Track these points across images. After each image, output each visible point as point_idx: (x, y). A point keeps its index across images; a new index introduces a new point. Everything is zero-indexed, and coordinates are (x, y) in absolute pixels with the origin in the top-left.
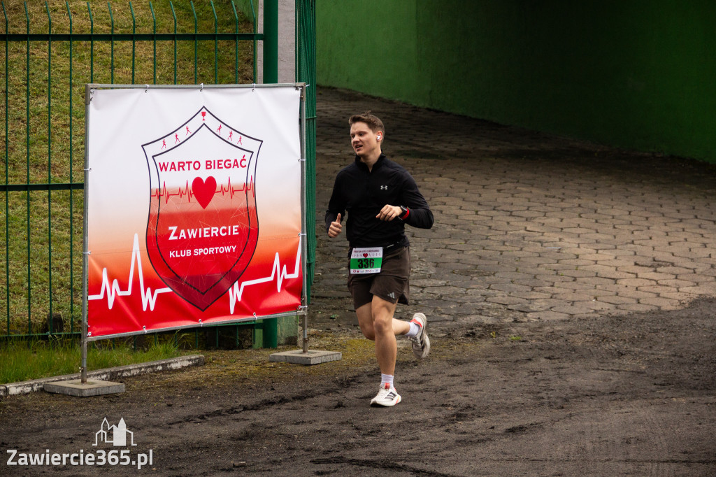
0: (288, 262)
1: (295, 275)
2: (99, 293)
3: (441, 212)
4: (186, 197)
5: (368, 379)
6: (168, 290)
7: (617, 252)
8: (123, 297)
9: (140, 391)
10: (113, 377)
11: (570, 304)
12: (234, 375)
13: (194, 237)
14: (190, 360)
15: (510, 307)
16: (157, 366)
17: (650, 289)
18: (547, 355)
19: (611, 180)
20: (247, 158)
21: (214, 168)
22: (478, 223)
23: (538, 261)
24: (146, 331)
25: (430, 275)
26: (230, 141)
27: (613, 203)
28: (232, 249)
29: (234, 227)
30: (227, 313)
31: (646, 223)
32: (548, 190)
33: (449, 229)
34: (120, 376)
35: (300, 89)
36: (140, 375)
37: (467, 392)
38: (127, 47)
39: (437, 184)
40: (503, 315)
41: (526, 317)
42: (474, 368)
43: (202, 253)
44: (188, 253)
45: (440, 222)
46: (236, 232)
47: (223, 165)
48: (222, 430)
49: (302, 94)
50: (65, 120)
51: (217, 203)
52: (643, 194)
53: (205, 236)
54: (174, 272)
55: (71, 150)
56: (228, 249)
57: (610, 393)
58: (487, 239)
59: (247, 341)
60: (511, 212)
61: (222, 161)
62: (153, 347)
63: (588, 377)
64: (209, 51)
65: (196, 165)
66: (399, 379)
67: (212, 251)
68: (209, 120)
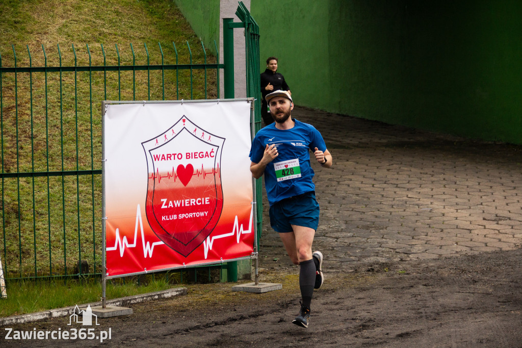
0: (244, 222)
1: (249, 231)
2: (114, 246)
3: (349, 186)
4: (172, 178)
7: (471, 211)
8: (131, 249)
9: (143, 313)
10: (124, 304)
11: (439, 248)
12: (208, 301)
13: (179, 206)
14: (177, 291)
15: (397, 250)
16: (154, 295)
17: (494, 236)
18: (424, 283)
19: (466, 161)
20: (215, 150)
21: (192, 158)
22: (374, 193)
23: (417, 218)
24: (146, 271)
25: (342, 229)
26: (202, 139)
27: (468, 177)
28: (205, 214)
29: (206, 198)
30: (203, 258)
31: (490, 191)
32: (422, 169)
33: (355, 197)
34: (129, 303)
35: (250, 102)
36: (143, 302)
37: (369, 310)
38: (129, 75)
39: (345, 166)
40: (393, 256)
41: (409, 257)
42: (374, 293)
43: (184, 217)
44: (175, 217)
45: (348, 192)
46: (207, 202)
47: (198, 156)
48: (201, 339)
49: (252, 106)
50: (87, 126)
51: (194, 182)
52: (488, 170)
53: (186, 205)
54: (165, 231)
55: (92, 147)
56: (202, 214)
57: (468, 309)
58: (380, 204)
59: (216, 278)
60: (397, 185)
61: (197, 153)
62: (152, 282)
63: (453, 298)
64: (186, 77)
65: (179, 156)
66: (322, 301)
67: (191, 216)
68: (188, 125)
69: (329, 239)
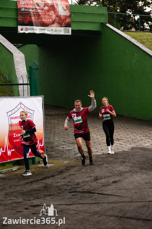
1: (43, 145)
3: (59, 129)
4: (17, 126)
5: (65, 171)
6: (14, 150)
8: (3, 152)
11: (101, 150)
13: (19, 136)
14: (17, 168)
16: (10, 170)
17: (119, 146)
18: (106, 163)
20: (31, 115)
24: (9, 161)
25: (63, 144)
26: (27, 111)
36: (6, 173)
39: (54, 122)
44: (18, 140)
48: (40, 186)
49: (43, 99)
54: (15, 145)
57: (130, 172)
62: (6, 165)
63: (121, 168)
65: (19, 117)
66: (74, 170)
68: (22, 106)
69: (60, 148)
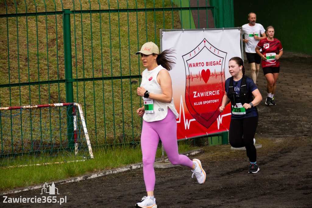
4: (199, 78)
6: (194, 120)
13: (203, 96)
14: (198, 151)
20: (222, 60)
21: (209, 65)
24: (186, 138)
26: (214, 53)
28: (217, 101)
29: (218, 91)
32: (297, 74)
35: (240, 30)
43: (206, 103)
44: (201, 103)
46: (218, 93)
47: (212, 64)
51: (211, 80)
54: (196, 112)
56: (216, 101)
58: (284, 95)
60: (288, 84)
61: (212, 62)
65: (202, 64)
66: (296, 154)
67: (210, 102)
68: (207, 44)
